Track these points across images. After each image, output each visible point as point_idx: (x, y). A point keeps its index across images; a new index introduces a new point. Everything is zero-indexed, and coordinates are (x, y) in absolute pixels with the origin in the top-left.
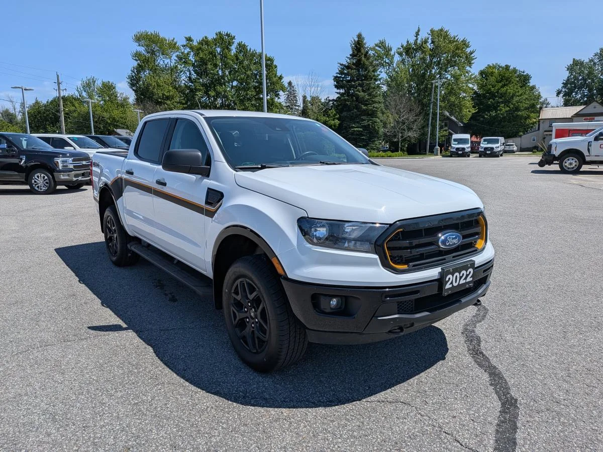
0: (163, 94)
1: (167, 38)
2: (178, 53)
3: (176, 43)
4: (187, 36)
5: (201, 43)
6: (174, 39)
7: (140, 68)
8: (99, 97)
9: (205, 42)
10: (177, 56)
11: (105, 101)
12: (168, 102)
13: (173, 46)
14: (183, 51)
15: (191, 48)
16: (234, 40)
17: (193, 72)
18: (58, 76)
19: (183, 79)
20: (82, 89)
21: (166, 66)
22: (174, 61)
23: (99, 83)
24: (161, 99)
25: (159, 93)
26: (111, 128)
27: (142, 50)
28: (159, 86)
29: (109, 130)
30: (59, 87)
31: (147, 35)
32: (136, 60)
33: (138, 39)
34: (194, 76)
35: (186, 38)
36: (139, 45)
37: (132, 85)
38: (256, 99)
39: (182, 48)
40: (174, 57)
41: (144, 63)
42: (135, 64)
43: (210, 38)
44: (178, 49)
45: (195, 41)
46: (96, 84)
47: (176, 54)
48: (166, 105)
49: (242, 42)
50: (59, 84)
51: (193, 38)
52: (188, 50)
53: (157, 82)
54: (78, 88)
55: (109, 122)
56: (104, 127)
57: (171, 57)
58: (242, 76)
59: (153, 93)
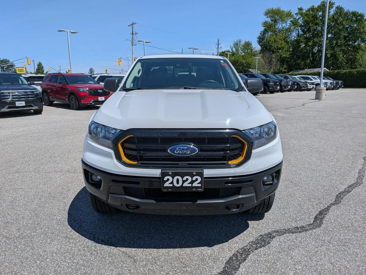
0: (277, 47)
1: (286, 10)
2: (292, 19)
3: (291, 13)
4: (300, 7)
5: (309, 10)
6: (290, 10)
7: (265, 31)
8: (242, 51)
9: (312, 9)
10: (291, 21)
11: (245, 53)
12: (280, 51)
13: (289, 15)
14: (295, 17)
15: (301, 14)
16: (333, 5)
17: (300, 31)
18: (218, 40)
19: (294, 36)
20: (233, 47)
21: (283, 28)
22: (288, 25)
23: (243, 43)
24: (275, 49)
25: (275, 45)
26: (246, 69)
27: (269, 20)
28: (275, 41)
29: (245, 70)
30: (218, 46)
31: (273, 10)
32: (264, 27)
33: (267, 13)
34: (301, 33)
35: (298, 8)
36: (267, 17)
37: (259, 42)
38: (345, 46)
39: (295, 15)
40: (289, 22)
41: (268, 28)
42: (263, 29)
43: (316, 6)
44: (292, 16)
45: (304, 10)
46: (241, 43)
47: (290, 20)
48: (278, 53)
49: (339, 6)
50: (218, 44)
51: (303, 8)
52: (299, 16)
53: (274, 39)
54: (231, 46)
55: (245, 65)
56: (242, 68)
57: (287, 22)
58: (336, 30)
59: (271, 46)
